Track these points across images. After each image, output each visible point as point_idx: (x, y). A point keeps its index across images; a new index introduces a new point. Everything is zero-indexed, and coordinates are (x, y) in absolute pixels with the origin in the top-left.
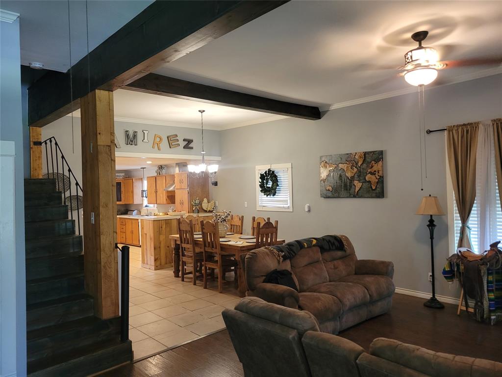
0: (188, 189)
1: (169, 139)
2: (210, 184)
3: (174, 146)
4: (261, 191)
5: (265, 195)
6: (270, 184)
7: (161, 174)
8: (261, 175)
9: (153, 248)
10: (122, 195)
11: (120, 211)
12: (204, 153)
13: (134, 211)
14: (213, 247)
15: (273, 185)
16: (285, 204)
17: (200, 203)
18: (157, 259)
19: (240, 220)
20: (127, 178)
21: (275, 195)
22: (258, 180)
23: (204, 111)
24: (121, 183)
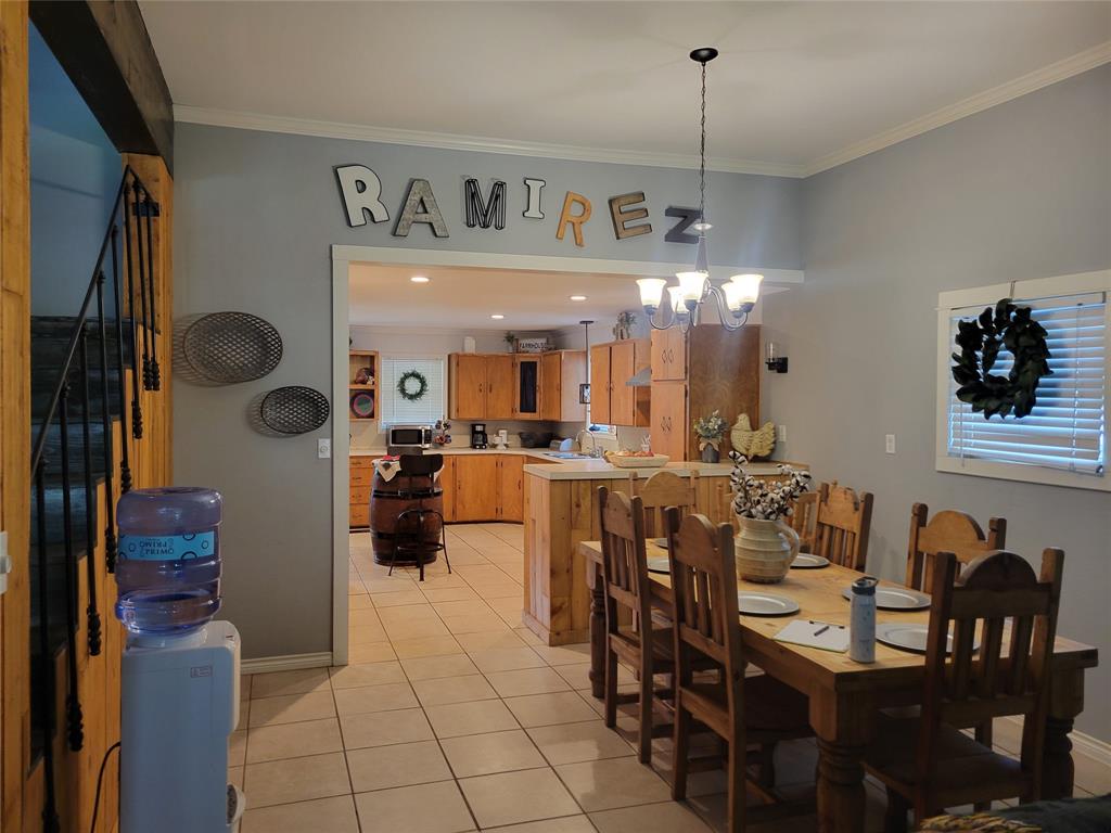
0: (687, 382)
1: (615, 207)
2: (764, 367)
3: (630, 232)
4: (960, 394)
5: (975, 409)
6: (1005, 365)
7: (625, 336)
8: (962, 326)
9: (548, 572)
10: (538, 395)
11: (531, 438)
12: (708, 226)
13: (563, 439)
14: (710, 635)
15: (1017, 368)
16: (1078, 455)
17: (725, 430)
18: (561, 607)
19: (857, 509)
20: (550, 349)
21: (1028, 412)
22: (948, 349)
23: (713, 53)
24: (535, 363)
